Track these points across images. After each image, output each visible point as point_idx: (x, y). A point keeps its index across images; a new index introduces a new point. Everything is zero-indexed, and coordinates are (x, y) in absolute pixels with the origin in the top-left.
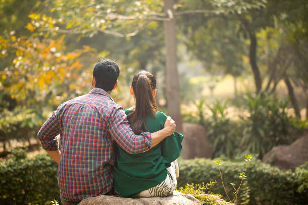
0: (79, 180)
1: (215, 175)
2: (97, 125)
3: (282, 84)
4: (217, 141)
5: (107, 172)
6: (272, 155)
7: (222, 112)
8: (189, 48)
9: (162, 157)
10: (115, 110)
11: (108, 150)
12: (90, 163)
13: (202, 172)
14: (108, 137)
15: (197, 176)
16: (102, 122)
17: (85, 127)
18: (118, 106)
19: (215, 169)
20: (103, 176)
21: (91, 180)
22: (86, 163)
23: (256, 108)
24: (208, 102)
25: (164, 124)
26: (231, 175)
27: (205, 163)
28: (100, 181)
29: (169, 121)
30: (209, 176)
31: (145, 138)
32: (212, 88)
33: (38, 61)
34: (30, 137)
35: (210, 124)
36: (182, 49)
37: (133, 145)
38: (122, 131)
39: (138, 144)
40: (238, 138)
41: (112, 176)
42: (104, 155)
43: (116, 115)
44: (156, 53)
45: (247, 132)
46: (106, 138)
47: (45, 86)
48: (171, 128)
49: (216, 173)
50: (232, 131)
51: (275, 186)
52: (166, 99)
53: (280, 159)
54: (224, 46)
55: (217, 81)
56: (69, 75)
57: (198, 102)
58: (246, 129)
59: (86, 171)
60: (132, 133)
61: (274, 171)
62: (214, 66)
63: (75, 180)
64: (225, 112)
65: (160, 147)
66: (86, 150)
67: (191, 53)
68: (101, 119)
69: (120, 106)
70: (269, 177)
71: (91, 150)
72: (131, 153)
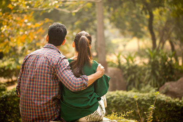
0: (35, 110)
1: (129, 102)
2: (48, 70)
3: (167, 43)
4: (129, 79)
5: (56, 104)
6: (165, 88)
7: (132, 60)
8: (111, 21)
9: (95, 93)
10: (60, 60)
11: (56, 88)
12: (43, 98)
13: (121, 100)
14: (56, 78)
15: (117, 103)
16: (51, 68)
17: (39, 72)
18: (63, 56)
19: (129, 98)
20: (52, 107)
21: (44, 110)
22: (40, 98)
23: (154, 57)
24: (123, 53)
25: (96, 70)
26: (140, 102)
27: (123, 94)
28: (51, 111)
29: (100, 67)
30: (125, 102)
31: (83, 80)
32: (125, 46)
33: (17, 28)
34: (12, 76)
35: (125, 68)
36: (107, 22)
37: (74, 85)
38: (66, 75)
39: (78, 84)
40: (142, 76)
41: (59, 106)
42: (53, 92)
43: (61, 63)
44: (90, 24)
45: (149, 73)
46: (54, 79)
47: (21, 44)
48: (102, 72)
49: (130, 100)
50: (139, 72)
51: (169, 109)
52: (97, 52)
53: (170, 90)
54: (132, 20)
55: (128, 41)
56: (36, 37)
57: (117, 54)
58: (147, 71)
59: (40, 104)
60: (73, 76)
61: (167, 99)
62: (126, 32)
63: (32, 109)
64: (134, 60)
65: (93, 86)
66: (40, 88)
67: (112, 24)
68: (50, 66)
69: (64, 57)
70: (165, 103)
71: (43, 89)
72: (73, 91)
